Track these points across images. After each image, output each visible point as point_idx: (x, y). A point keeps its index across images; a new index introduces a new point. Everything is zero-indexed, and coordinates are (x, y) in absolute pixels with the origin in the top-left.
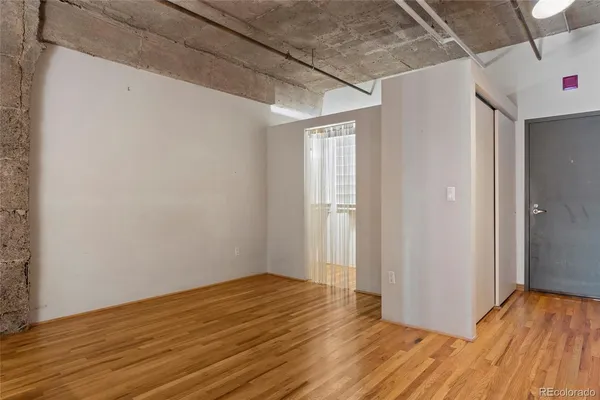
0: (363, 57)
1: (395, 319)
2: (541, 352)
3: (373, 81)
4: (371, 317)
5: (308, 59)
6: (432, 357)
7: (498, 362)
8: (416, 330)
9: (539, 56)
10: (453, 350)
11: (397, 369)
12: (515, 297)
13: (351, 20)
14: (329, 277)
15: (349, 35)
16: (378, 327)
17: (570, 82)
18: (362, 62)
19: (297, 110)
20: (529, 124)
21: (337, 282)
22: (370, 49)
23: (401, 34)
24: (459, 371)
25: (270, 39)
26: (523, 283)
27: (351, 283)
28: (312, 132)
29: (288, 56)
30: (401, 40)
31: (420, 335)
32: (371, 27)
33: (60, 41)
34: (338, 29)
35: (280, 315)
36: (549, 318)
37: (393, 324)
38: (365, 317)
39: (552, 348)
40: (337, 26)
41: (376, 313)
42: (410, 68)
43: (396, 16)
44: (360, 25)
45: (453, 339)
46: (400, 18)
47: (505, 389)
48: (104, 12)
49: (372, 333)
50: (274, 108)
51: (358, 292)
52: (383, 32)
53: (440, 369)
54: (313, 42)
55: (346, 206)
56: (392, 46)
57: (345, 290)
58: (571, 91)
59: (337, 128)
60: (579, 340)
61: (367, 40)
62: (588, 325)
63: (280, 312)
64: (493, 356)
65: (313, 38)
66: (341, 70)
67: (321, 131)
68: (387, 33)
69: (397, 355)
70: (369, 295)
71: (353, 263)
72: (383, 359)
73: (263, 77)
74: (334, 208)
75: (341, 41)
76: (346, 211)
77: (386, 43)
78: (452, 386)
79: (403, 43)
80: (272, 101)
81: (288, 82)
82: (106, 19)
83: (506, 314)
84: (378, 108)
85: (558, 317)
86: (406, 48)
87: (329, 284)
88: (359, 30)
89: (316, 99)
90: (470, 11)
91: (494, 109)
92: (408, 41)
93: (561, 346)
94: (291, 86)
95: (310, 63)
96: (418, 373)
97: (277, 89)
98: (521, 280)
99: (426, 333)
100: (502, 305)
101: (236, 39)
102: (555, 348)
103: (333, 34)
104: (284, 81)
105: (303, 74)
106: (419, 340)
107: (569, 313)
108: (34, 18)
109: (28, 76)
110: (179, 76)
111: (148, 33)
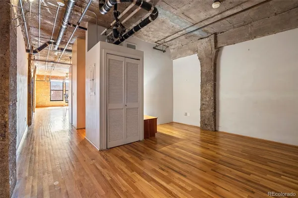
48: (234, 27)
82: (235, 29)
108: (213, 44)
109: (213, 60)
110: (274, 32)
111: (253, 23)
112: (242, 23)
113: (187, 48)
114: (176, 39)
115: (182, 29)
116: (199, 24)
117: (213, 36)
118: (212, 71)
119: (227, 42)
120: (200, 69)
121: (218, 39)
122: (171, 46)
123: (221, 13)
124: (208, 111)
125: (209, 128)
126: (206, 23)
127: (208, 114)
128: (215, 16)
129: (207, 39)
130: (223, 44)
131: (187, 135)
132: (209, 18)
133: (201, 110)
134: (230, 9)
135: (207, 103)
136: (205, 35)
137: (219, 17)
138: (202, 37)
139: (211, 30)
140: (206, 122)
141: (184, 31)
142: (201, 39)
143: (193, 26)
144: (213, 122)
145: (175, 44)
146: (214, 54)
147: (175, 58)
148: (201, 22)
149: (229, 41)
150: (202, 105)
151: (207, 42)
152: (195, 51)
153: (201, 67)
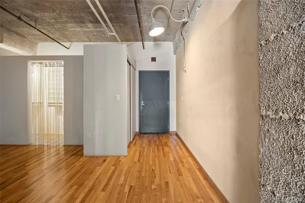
0: (67, 30)
1: (91, 154)
2: (151, 154)
3: (70, 43)
4: (78, 155)
5: (33, 23)
6: (113, 166)
7: (139, 161)
8: (102, 157)
9: (144, 49)
10: (120, 161)
11: (99, 176)
12: (136, 137)
13: (64, 11)
14: (46, 140)
15: (61, 18)
16: (82, 160)
17: (154, 59)
18: (66, 33)
19: (20, 49)
20: (140, 72)
21: (52, 142)
22: (72, 27)
23: (90, 25)
24: (126, 168)
25: (6, 5)
26: (138, 131)
27: (60, 141)
28: (33, 63)
29: (19, 18)
30: (89, 28)
31: (105, 159)
32: (74, 18)
34: (56, 13)
35: (17, 166)
36: (150, 142)
37: (90, 157)
38: (73, 157)
39: (154, 152)
40: (55, 11)
41: (80, 153)
42: (90, 41)
43: (89, 17)
44: (69, 15)
45: (119, 157)
46: (91, 18)
47: (144, 170)
49: (81, 163)
51: (65, 146)
52: (81, 22)
53: (118, 170)
54: (37, 15)
55: (57, 103)
56: (84, 30)
57: (56, 146)
58: (153, 62)
59: (52, 63)
60: (160, 148)
61: (71, 23)
62: (161, 142)
63: (17, 165)
64: (136, 159)
65: (38, 13)
66: (52, 33)
67: (41, 63)
68: (83, 22)
69: (97, 169)
70: (72, 146)
71: (62, 132)
72: (91, 173)
74: (45, 104)
75: (56, 20)
76: (54, 106)
77: (81, 27)
78: (125, 175)
79: (90, 30)
81: (14, 32)
83: (135, 143)
84: (82, 57)
85: (152, 141)
86: (91, 32)
87: (46, 144)
88: (67, 17)
89: (33, 45)
90: (122, 25)
91: (130, 65)
92: (92, 29)
93: (156, 151)
94: (16, 35)
95: (34, 26)
96: (109, 174)
97: (5, 35)
98: (137, 130)
99: (107, 157)
100: (133, 140)
102: (155, 151)
103: (51, 14)
104: (9, 31)
105: (26, 30)
106: (105, 161)
107: (155, 139)
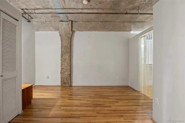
25: (121, 10)
28: (141, 37)
33: (76, 30)
48: (83, 21)
50: (132, 32)
59: (150, 34)
65: (135, 3)
67: (144, 36)
73: (126, 23)
80: (130, 30)
81: (137, 22)
82: (83, 23)
97: (132, 26)
101: (112, 15)
104: (134, 22)
108: (71, 27)
109: (70, 39)
110: (100, 31)
111: (91, 22)
112: (87, 20)
113: (50, 25)
114: (43, 14)
115: (54, 8)
116: (67, 10)
117: (71, 22)
118: (69, 45)
119: (78, 29)
120: (60, 43)
121: (73, 26)
122: (36, 18)
123: (82, 9)
124: (66, 73)
125: (67, 85)
126: (71, 11)
127: (66, 76)
128: (79, 9)
129: (66, 23)
130: (76, 29)
131: (57, 94)
132: (75, 9)
133: (61, 73)
134: (88, 9)
135: (65, 68)
136: (65, 19)
137: (80, 11)
138: (62, 20)
139: (71, 17)
140: (65, 81)
141: (54, 10)
142: (62, 21)
143: (62, 9)
144: (70, 81)
145: (40, 18)
146: (71, 35)
147: (38, 30)
148: (69, 9)
149: (79, 28)
150: (62, 69)
151: (66, 25)
152: (57, 29)
153: (62, 42)
